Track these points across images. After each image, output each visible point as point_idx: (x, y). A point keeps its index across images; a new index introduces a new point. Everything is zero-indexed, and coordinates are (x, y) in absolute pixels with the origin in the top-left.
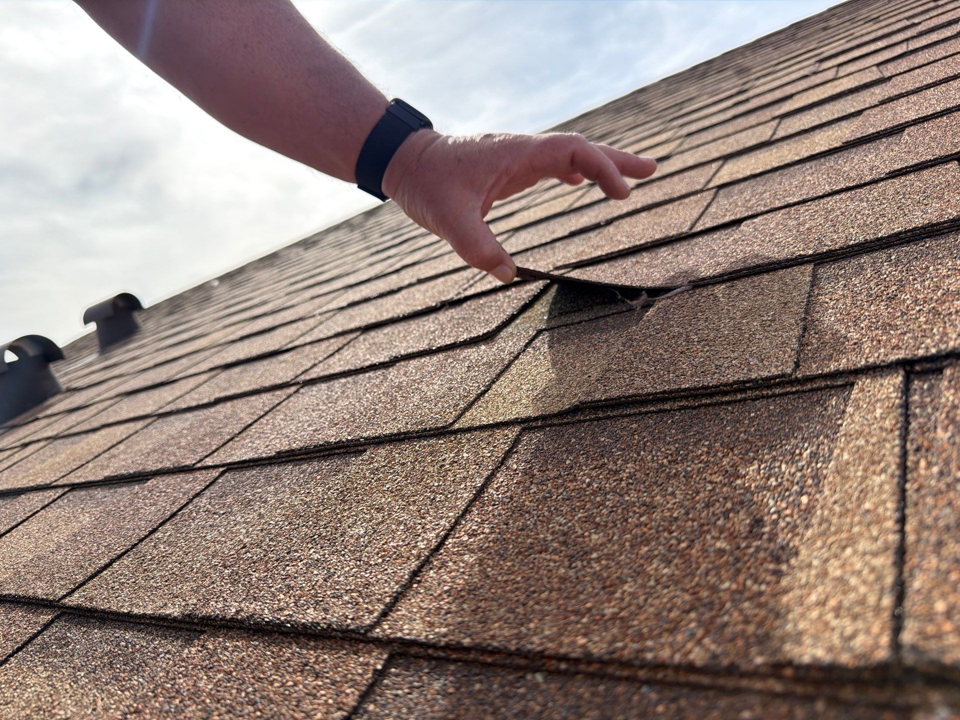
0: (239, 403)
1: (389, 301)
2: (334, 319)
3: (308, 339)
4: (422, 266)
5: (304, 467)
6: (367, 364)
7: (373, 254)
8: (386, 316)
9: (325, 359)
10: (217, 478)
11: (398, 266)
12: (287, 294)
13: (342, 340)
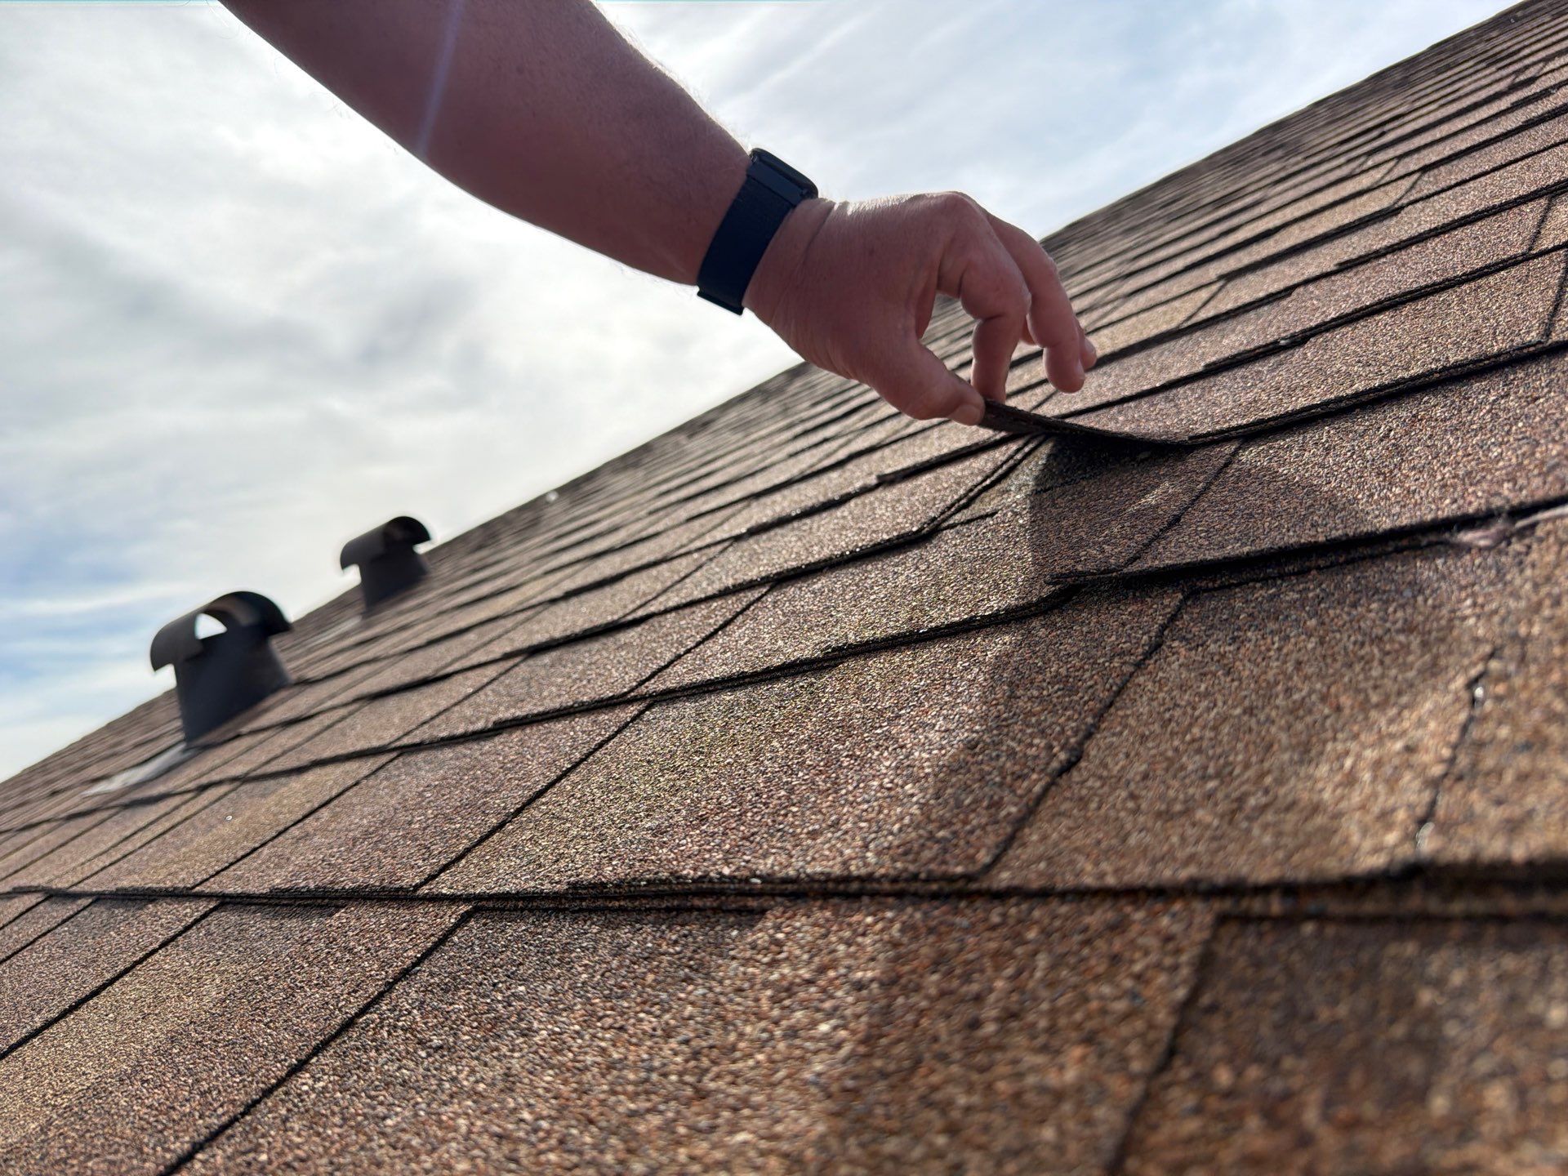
0: (533, 733)
1: (824, 524)
2: (722, 559)
3: (673, 600)
4: (887, 451)
5: (624, 934)
6: (777, 661)
7: (796, 437)
8: (818, 554)
9: (698, 644)
10: (452, 931)
11: (842, 454)
12: (651, 513)
13: (733, 604)
